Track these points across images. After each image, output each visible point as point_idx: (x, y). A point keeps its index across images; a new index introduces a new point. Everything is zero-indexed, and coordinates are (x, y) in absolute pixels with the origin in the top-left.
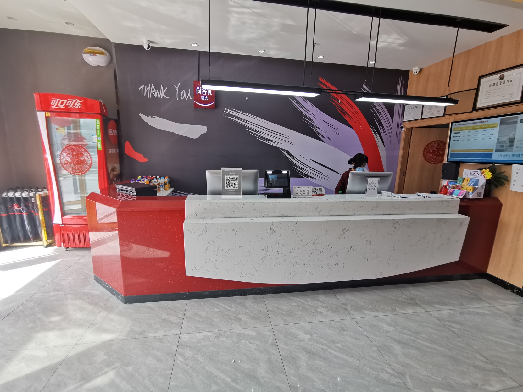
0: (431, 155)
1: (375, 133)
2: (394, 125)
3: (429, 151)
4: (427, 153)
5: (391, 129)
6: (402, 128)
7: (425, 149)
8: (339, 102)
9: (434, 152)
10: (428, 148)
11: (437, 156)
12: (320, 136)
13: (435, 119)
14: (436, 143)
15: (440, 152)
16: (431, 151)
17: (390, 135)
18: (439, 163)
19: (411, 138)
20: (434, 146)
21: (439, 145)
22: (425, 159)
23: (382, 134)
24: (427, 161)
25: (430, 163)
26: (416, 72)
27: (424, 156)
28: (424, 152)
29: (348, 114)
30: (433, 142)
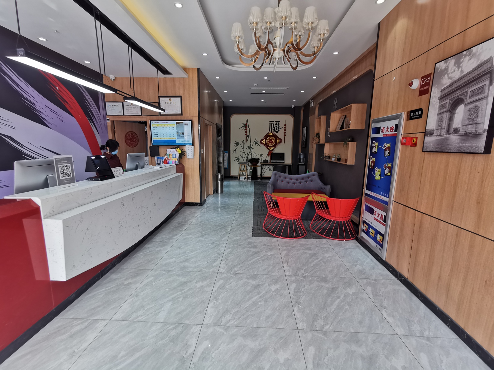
0: (129, 141)
1: (91, 122)
2: (101, 116)
3: (128, 138)
4: (127, 140)
5: (101, 121)
6: (108, 120)
7: (125, 137)
8: (57, 89)
9: (130, 139)
10: (127, 136)
11: (133, 142)
12: (46, 122)
13: (135, 116)
14: (131, 133)
15: (134, 139)
16: (129, 139)
17: (101, 126)
18: (135, 147)
19: (114, 129)
20: (130, 135)
21: (133, 134)
22: (127, 144)
23: (96, 124)
24: (128, 146)
25: (130, 147)
26: (113, 79)
27: (126, 142)
28: (125, 139)
29: (67, 103)
30: (129, 132)
